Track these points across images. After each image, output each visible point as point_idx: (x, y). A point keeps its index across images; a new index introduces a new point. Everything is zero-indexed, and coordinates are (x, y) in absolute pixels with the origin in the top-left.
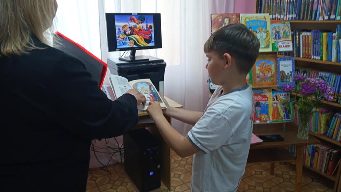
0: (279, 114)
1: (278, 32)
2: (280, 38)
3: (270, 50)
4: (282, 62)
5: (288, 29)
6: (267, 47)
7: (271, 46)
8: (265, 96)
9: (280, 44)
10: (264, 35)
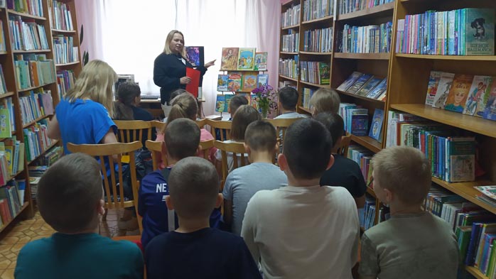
2: (260, 63)
3: (252, 70)
4: (260, 77)
5: (265, 58)
6: (251, 68)
7: (253, 67)
9: (259, 66)
10: (250, 60)
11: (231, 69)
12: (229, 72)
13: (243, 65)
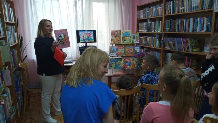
0: (134, 66)
1: (135, 37)
2: (135, 39)
3: (131, 43)
4: (135, 47)
5: (138, 36)
7: (131, 41)
8: (129, 59)
9: (135, 41)
10: (129, 38)
11: (117, 43)
12: (116, 45)
13: (125, 41)
